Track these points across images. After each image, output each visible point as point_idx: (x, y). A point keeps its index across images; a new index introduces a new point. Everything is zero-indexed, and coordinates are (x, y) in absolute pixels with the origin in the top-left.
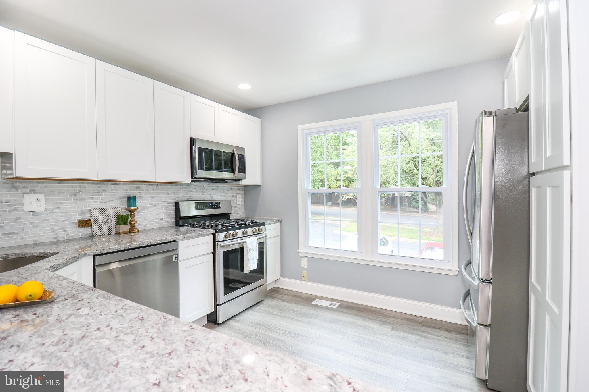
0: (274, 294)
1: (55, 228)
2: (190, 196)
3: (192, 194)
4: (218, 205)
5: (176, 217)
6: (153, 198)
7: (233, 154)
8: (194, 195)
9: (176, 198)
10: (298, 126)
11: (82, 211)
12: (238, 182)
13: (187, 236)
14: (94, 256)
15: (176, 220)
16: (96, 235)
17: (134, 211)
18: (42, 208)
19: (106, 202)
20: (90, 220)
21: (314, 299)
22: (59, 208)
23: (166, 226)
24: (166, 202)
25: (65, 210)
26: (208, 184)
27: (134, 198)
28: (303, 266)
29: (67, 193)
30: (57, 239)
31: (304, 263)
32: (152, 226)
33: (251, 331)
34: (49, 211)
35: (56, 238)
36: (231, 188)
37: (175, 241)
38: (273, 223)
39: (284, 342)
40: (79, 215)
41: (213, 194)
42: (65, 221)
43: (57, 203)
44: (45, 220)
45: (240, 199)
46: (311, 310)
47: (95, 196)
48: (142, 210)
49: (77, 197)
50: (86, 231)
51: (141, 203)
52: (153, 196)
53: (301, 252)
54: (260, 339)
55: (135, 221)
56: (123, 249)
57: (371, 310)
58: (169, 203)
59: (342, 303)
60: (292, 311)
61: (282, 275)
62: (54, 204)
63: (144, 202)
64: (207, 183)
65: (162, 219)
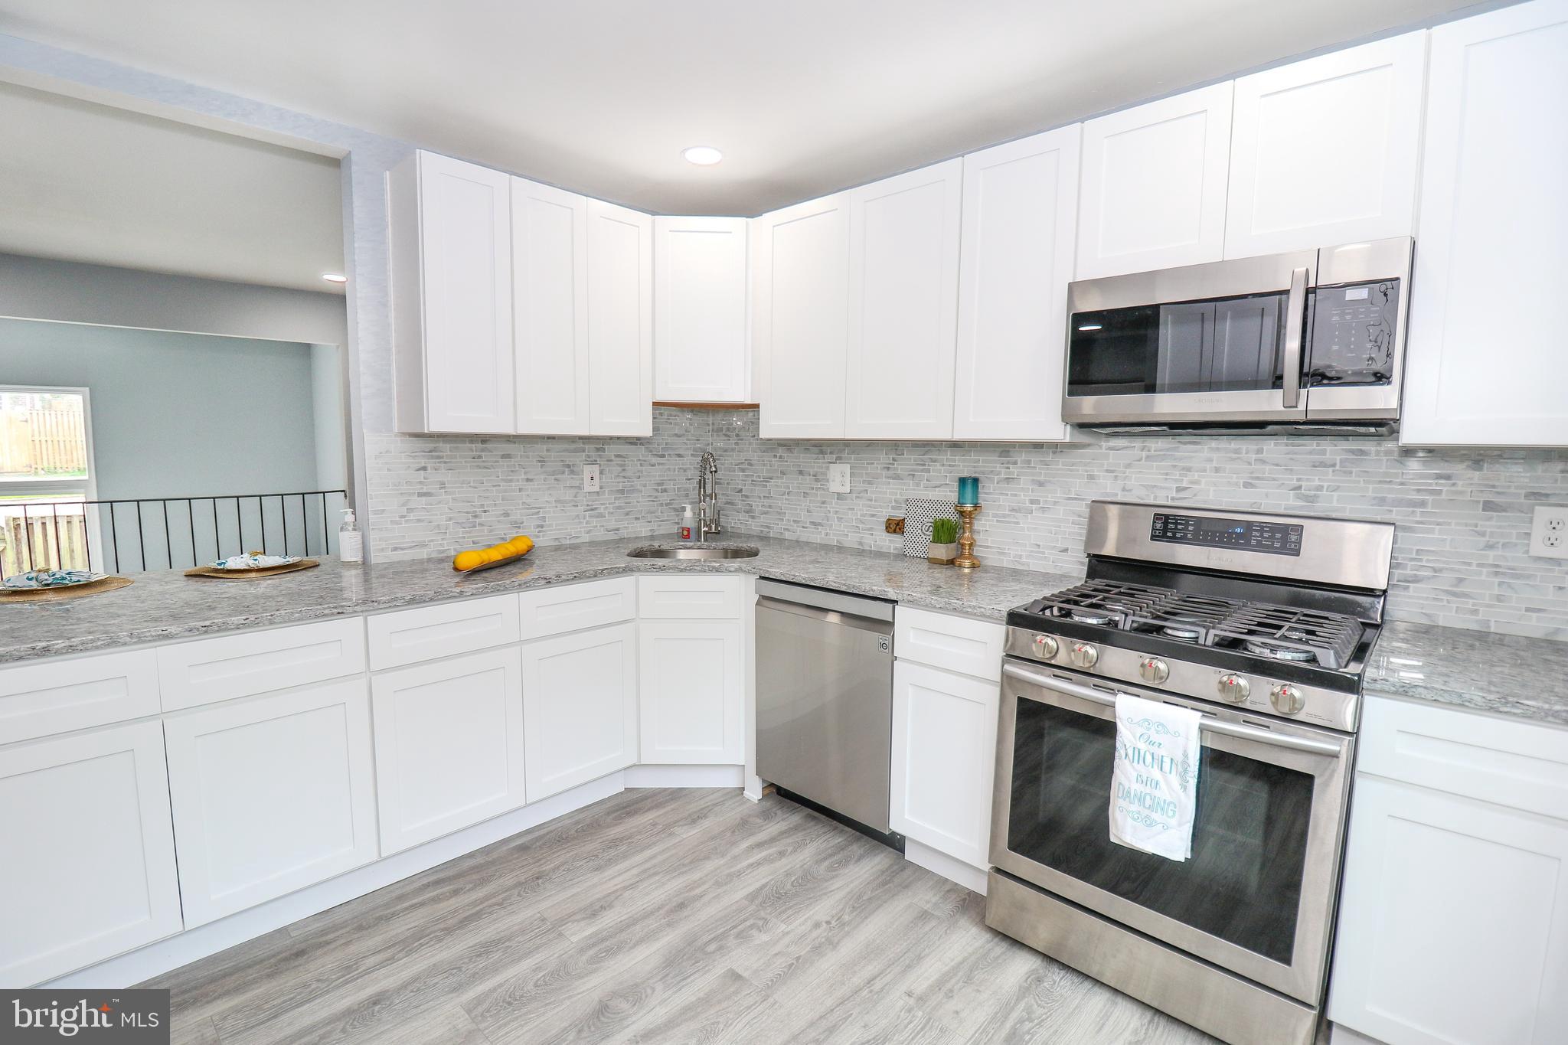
1: (861, 526)
2: (1179, 490)
3: (1192, 482)
4: (1293, 541)
5: (1090, 556)
6: (1041, 484)
11: (894, 501)
14: (759, 579)
15: (1088, 562)
16: (908, 555)
17: (973, 514)
18: (847, 488)
19: (935, 487)
20: (904, 520)
22: (867, 491)
24: (1083, 500)
25: (874, 496)
27: (976, 482)
29: (877, 464)
32: (1035, 565)
34: (855, 495)
37: (888, 601)
40: (893, 508)
41: (1320, 488)
42: (873, 516)
43: (864, 482)
44: (850, 509)
47: (918, 472)
49: (891, 472)
50: (895, 541)
51: (1007, 495)
52: (1042, 478)
55: (972, 538)
62: (861, 483)
65: (1066, 550)
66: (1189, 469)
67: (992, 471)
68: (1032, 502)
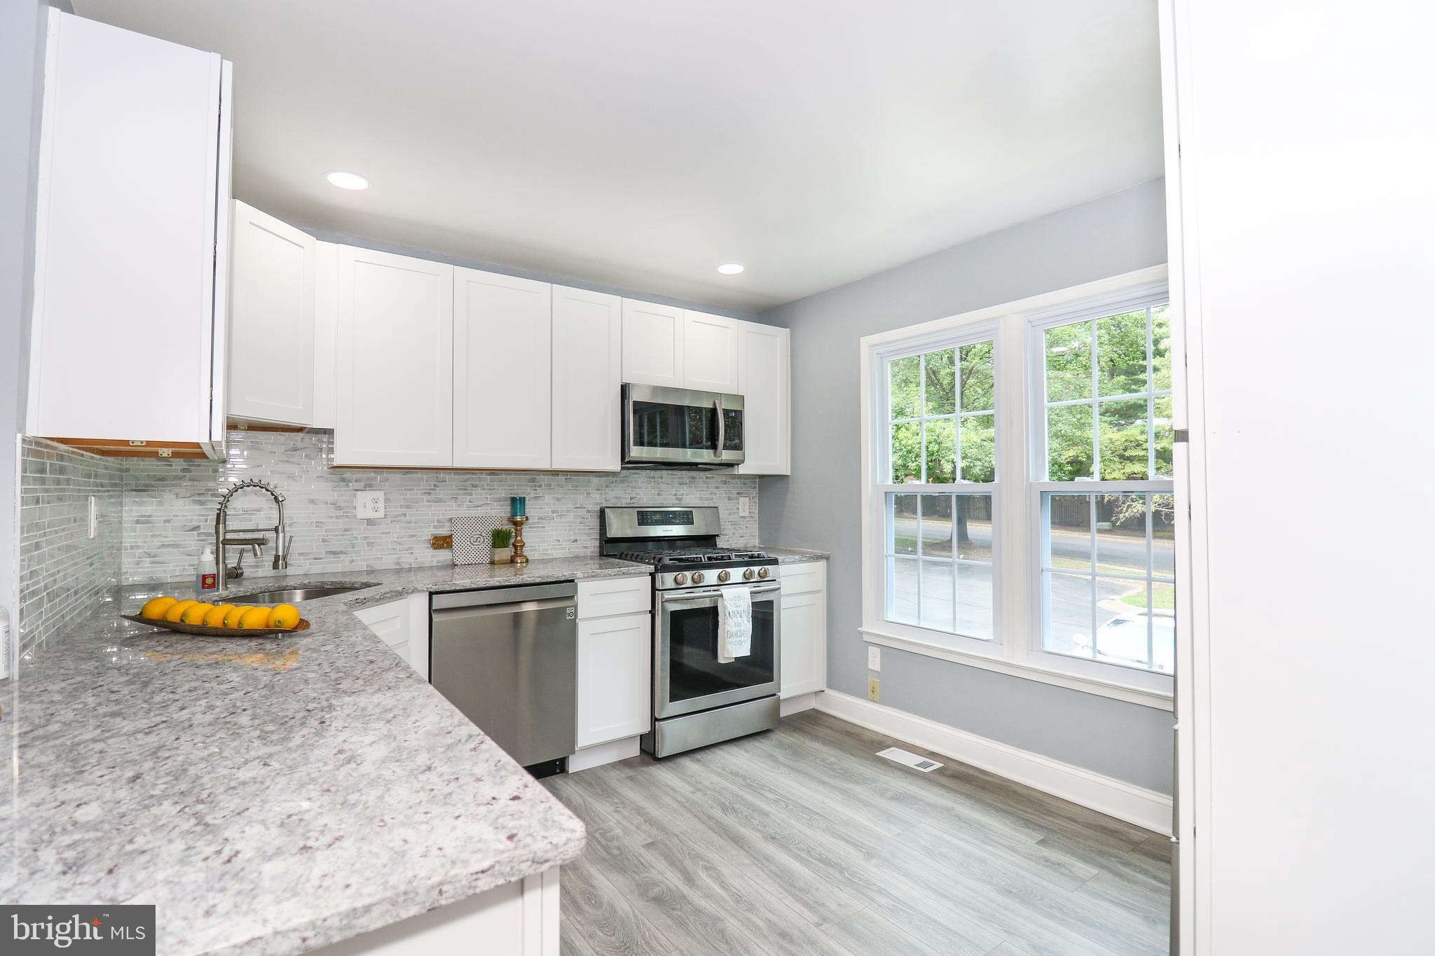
0: (803, 722)
1: (398, 547)
2: (631, 498)
3: (637, 494)
4: (688, 519)
5: (601, 540)
6: (558, 500)
7: (714, 411)
8: (641, 496)
9: (604, 502)
10: (861, 338)
11: (438, 521)
12: (730, 469)
13: (593, 574)
14: (431, 594)
15: (600, 544)
16: (460, 563)
17: (521, 523)
18: (381, 514)
19: (477, 507)
20: (451, 536)
21: (889, 747)
22: (405, 515)
23: (582, 555)
24: (585, 508)
25: (413, 519)
26: (672, 474)
27: (523, 500)
28: (871, 666)
29: (417, 490)
30: (400, 565)
31: (874, 660)
32: (557, 554)
33: (712, 783)
34: (390, 519)
35: (398, 563)
36: (725, 483)
37: (572, 581)
38: (801, 561)
39: (766, 814)
40: (435, 527)
42: (412, 536)
43: (401, 506)
44: (384, 533)
45: (747, 507)
46: (865, 767)
47: (460, 495)
48: (538, 522)
49: (432, 497)
50: (444, 555)
51: (536, 508)
52: (559, 496)
53: (867, 633)
54: (723, 800)
55: (522, 541)
56: (476, 586)
57: (1015, 792)
58: (588, 511)
59: (951, 764)
60: (821, 761)
61: (830, 685)
62: (397, 508)
63: (542, 508)
64: (670, 472)
65: (576, 541)
66: (635, 487)
67: (524, 493)
68: (553, 512)
